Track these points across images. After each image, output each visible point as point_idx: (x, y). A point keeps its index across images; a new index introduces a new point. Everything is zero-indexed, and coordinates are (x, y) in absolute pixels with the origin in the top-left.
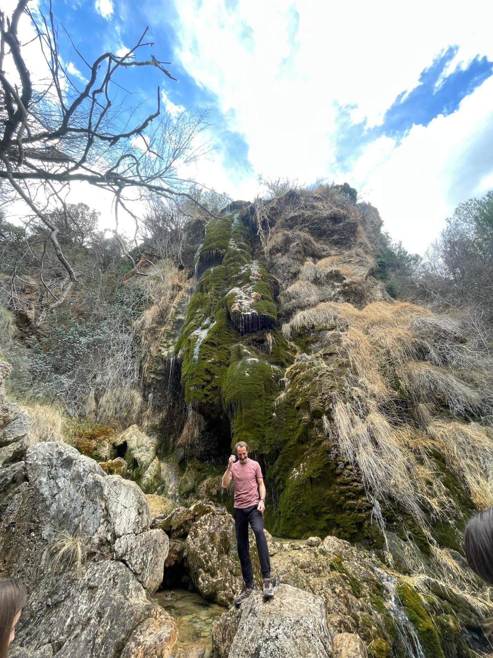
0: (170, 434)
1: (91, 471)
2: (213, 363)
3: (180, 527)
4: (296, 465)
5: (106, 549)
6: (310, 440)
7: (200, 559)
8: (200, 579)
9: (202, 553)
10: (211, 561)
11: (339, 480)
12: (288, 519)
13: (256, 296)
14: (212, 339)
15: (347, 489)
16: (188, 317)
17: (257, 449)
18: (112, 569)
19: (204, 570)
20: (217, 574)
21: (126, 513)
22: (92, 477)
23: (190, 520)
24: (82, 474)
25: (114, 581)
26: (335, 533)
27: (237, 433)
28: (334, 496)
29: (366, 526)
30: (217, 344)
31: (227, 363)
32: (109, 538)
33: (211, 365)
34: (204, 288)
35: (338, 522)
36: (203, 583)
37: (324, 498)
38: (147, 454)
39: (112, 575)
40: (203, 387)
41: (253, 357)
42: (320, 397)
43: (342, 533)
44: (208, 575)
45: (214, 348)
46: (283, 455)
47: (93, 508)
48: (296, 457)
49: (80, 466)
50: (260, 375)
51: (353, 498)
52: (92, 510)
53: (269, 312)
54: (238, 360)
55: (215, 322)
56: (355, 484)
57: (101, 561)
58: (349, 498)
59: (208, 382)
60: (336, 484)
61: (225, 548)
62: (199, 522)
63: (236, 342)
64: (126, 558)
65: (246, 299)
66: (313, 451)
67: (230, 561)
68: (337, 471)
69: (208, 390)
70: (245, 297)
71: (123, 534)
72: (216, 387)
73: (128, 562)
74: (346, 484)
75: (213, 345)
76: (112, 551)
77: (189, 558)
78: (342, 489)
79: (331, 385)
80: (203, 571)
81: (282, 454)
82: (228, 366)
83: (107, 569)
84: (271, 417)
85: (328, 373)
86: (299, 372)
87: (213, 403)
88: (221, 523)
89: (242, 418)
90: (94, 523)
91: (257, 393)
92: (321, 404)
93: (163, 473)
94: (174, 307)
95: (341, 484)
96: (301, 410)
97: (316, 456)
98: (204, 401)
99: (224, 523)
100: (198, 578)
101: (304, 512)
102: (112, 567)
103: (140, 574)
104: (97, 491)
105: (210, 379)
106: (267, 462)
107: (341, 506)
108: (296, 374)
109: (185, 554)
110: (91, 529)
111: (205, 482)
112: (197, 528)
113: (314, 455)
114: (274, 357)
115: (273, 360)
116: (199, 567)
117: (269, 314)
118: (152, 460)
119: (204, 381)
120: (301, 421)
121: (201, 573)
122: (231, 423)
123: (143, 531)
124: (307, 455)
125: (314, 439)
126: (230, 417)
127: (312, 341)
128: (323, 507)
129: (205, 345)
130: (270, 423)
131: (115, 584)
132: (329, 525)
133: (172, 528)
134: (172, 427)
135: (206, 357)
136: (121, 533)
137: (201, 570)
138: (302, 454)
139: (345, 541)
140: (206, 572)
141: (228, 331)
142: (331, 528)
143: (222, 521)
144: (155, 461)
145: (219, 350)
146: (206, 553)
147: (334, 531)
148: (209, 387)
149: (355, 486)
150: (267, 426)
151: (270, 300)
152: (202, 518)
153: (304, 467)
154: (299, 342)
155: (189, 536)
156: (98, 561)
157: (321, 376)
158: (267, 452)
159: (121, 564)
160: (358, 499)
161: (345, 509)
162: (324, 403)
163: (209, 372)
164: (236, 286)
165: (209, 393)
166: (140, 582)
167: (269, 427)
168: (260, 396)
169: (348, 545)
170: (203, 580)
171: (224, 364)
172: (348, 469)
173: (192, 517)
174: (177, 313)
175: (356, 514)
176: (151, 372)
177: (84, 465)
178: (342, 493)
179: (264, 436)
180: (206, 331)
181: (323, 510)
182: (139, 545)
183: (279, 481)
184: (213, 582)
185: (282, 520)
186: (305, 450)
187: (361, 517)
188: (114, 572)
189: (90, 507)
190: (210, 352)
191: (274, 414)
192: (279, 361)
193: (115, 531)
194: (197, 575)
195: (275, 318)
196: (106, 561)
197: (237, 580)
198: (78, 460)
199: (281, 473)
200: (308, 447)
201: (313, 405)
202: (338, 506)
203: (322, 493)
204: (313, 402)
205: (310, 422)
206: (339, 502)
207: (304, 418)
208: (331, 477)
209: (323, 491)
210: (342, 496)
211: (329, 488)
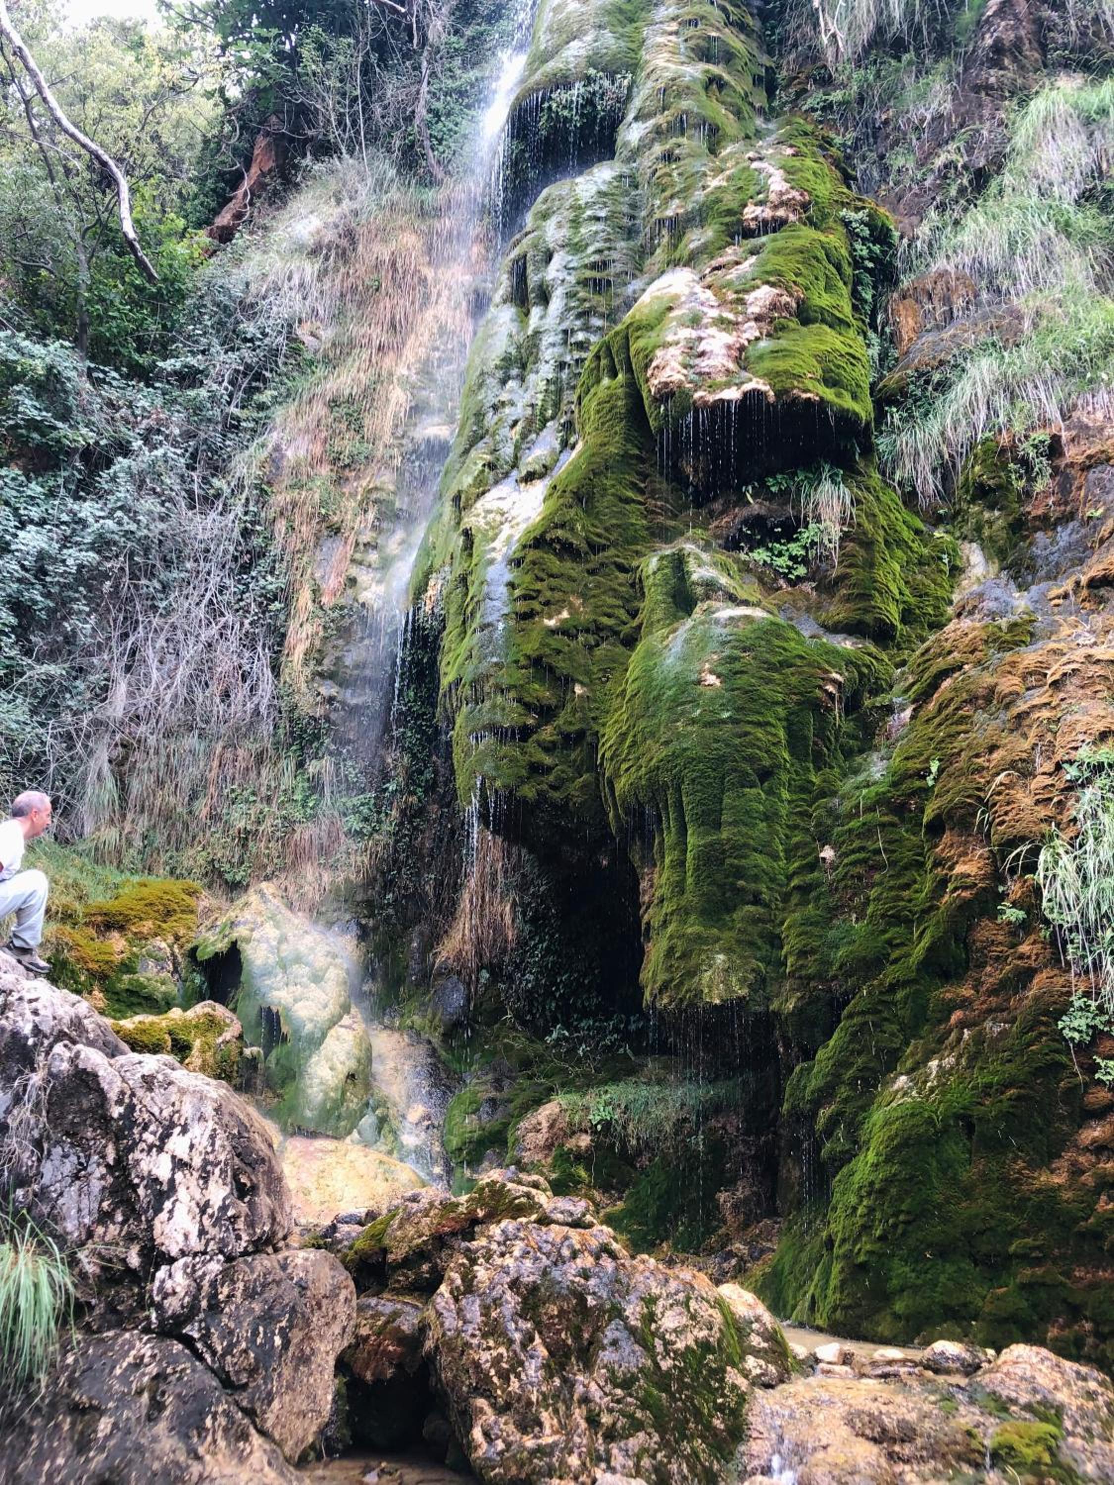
0: (408, 924)
1: (61, 1036)
2: (565, 633)
3: (420, 1255)
4: (909, 1064)
5: (126, 1296)
6: (982, 965)
7: (477, 1365)
8: (477, 1434)
9: (489, 1348)
10: (518, 1376)
12: (863, 1267)
13: (774, 307)
14: (563, 526)
16: (462, 427)
18: (146, 1360)
19: (493, 1406)
20: (540, 1424)
22: (67, 1054)
23: (452, 1233)
24: (30, 1042)
25: (152, 1398)
26: (1056, 1339)
27: (665, 924)
28: (1068, 1194)
30: (584, 546)
31: (625, 630)
32: (134, 1261)
33: (558, 641)
34: (533, 279)
35: (1077, 1299)
36: (485, 1446)
37: (1025, 1200)
38: (315, 992)
39: (146, 1379)
40: (525, 733)
41: (746, 603)
43: (1090, 1340)
44: (506, 1426)
45: (568, 567)
46: (856, 1020)
47: (73, 1159)
48: (910, 1031)
49: (22, 1015)
50: (769, 681)
52: (69, 1167)
53: (831, 381)
54: (676, 618)
55: (579, 446)
57: (111, 1333)
59: (546, 713)
60: (1087, 1150)
61: (577, 1337)
62: (483, 1242)
63: (665, 535)
64: (193, 1331)
65: (722, 323)
66: (990, 1011)
67: (593, 1387)
69: (549, 748)
70: (714, 313)
71: (183, 1253)
72: (581, 735)
73: (199, 1345)
75: (567, 550)
76: (143, 1303)
77: (444, 1359)
80: (488, 1410)
81: (851, 1016)
82: (630, 642)
83: (130, 1359)
84: (815, 864)
87: (568, 798)
89: (682, 863)
90: (80, 1210)
91: (750, 759)
93: (383, 1069)
94: (404, 382)
96: (947, 837)
97: (1003, 1033)
98: (528, 791)
99: (577, 1253)
100: (471, 1427)
101: (929, 1246)
102: (147, 1351)
103: (244, 1387)
104: (85, 1104)
105: (553, 702)
106: (787, 1046)
107: (1095, 1237)
108: (945, 673)
109: (429, 1344)
110: (70, 1226)
111: (545, 1113)
112: (473, 1262)
113: (993, 1028)
114: (848, 599)
115: (837, 611)
116: (476, 1391)
117: (829, 394)
118: (338, 1018)
119: (528, 706)
120: (943, 883)
121: (481, 1411)
122: (644, 885)
123: (257, 1251)
124: (963, 1024)
125: (1001, 960)
126: (636, 858)
127: (1045, 518)
128: (1012, 1235)
129: (532, 555)
130: (804, 889)
131: (157, 1406)
132: (1034, 1306)
133: (391, 1257)
134: (417, 897)
135: (536, 605)
136: (174, 1251)
137: (481, 1402)
138: (938, 1022)
139: (1084, 1370)
140: (501, 1410)
141: (634, 486)
142: (1046, 1318)
144: (348, 1019)
145: (592, 572)
146: (502, 1350)
147: (1053, 1332)
148: (547, 733)
150: (795, 899)
151: (837, 323)
152: (495, 1230)
153: (942, 1074)
154: (979, 529)
155: (443, 1288)
156: (99, 1331)
157: (1057, 686)
158: (791, 1006)
159: (178, 1347)
163: (551, 669)
164: (674, 263)
165: (548, 760)
166: (244, 1410)
167: (804, 903)
168: (765, 775)
169: (1102, 1384)
170: (486, 1434)
171: (617, 633)
173: (462, 1224)
174: (417, 410)
176: (321, 675)
177: (35, 1013)
179: (775, 941)
180: (540, 488)
181: (1012, 1249)
182: (238, 1294)
183: (833, 1122)
184: (522, 1447)
185: (836, 1268)
186: (950, 1007)
188: (153, 1369)
189: (65, 1156)
190: (554, 582)
191: (828, 853)
192: (869, 618)
193: (152, 1240)
194: (468, 1417)
195: (863, 409)
196: (127, 1335)
197: (615, 1451)
198: (16, 995)
199: (843, 1092)
200: (967, 992)
201: (1006, 813)
202: (1082, 1235)
203: (1017, 1179)
204: (1008, 804)
205: (983, 889)
206: (1091, 1221)
207: (959, 869)
208: (1062, 1118)
209: (1019, 1172)
210: (1104, 1198)
211: (1050, 1163)
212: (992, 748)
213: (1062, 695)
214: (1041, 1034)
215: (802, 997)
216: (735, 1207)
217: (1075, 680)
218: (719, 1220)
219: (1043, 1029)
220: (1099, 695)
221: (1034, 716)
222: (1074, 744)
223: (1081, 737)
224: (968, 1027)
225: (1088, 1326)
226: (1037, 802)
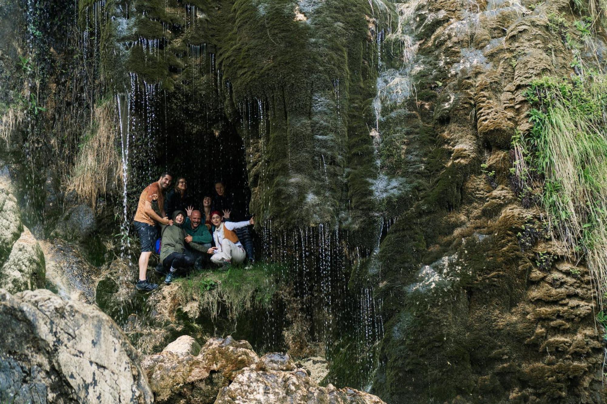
6: (470, 202)
11: (535, 293)
15: (553, 314)
17: (328, 218)
21: (108, 378)
23: (201, 380)
28: (520, 326)
29: (586, 384)
35: (525, 377)
37: (499, 330)
42: (510, 95)
46: (398, 234)
47: (19, 369)
48: (431, 240)
51: (565, 332)
52: (18, 374)
56: (573, 302)
58: (557, 330)
60: (530, 302)
62: (236, 386)
66: (476, 228)
68: (533, 275)
74: (555, 302)
78: (539, 314)
79: (542, 65)
84: (367, 140)
85: (535, 31)
86: (446, 20)
88: (293, 388)
92: (510, 114)
95: (539, 302)
96: (451, 127)
97: (486, 240)
98: (168, 85)
99: (298, 387)
107: (534, 345)
108: (438, 23)
111: (167, 290)
112: (233, 399)
113: (479, 237)
118: (16, 236)
120: (449, 153)
124: (461, 235)
125: (482, 200)
132: (503, 383)
138: (446, 235)
143: (294, 384)
144: (23, 236)
148: (178, 44)
149: (572, 308)
150: (355, 161)
152: (243, 378)
153: (451, 265)
157: (513, 38)
158: (356, 226)
160: (575, 332)
161: (545, 353)
162: (518, 111)
167: (360, 164)
172: (561, 271)
173: (207, 375)
175: (567, 362)
178: (542, 319)
179: (344, 187)
181: (492, 355)
186: (456, 225)
187: (576, 369)
189: (12, 368)
200: (463, 218)
201: (488, 114)
202: (528, 345)
203: (495, 320)
204: (489, 108)
205: (473, 158)
206: (532, 338)
207: (458, 147)
208: (518, 286)
209: (497, 316)
210: (539, 326)
211: (510, 309)
212: (477, 74)
213: (517, 44)
214: (509, 241)
215: (364, 221)
216: (294, 339)
217: (525, 36)
218: (285, 346)
219: (509, 238)
220: (538, 46)
221: (501, 56)
222: (527, 75)
223: (531, 71)
224: (464, 237)
225: (530, 390)
226: (505, 108)
